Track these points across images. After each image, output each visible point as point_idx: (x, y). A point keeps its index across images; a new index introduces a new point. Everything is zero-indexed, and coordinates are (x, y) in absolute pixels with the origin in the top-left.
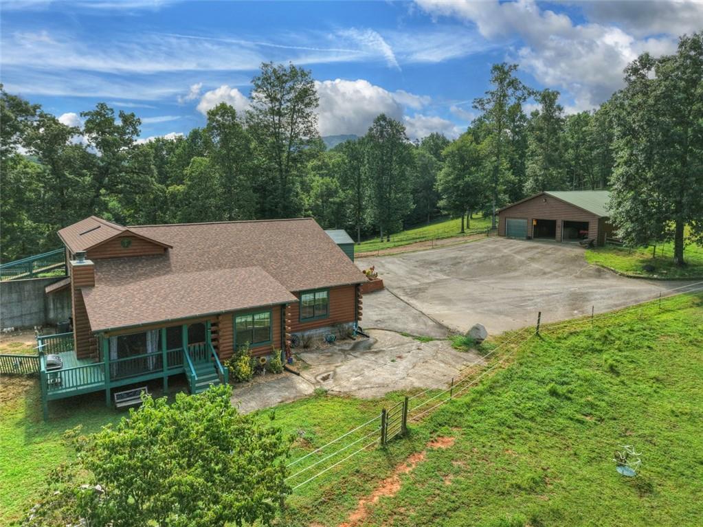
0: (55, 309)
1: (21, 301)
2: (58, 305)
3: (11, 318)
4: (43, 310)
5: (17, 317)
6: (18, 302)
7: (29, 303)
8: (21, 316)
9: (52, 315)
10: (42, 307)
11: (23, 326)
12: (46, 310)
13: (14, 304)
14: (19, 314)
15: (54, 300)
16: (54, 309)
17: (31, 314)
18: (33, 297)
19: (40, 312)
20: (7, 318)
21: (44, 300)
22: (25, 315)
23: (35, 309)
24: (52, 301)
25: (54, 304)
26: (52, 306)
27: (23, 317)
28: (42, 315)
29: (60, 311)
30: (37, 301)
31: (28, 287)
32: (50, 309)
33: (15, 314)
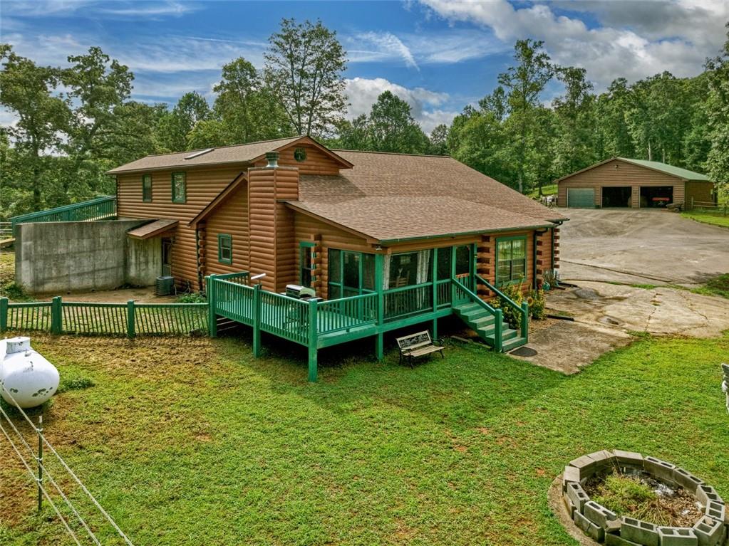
0: (138, 264)
1: (95, 251)
2: (142, 259)
3: (79, 275)
4: (122, 264)
5: (88, 273)
6: (90, 252)
7: (105, 253)
8: (93, 272)
9: (133, 272)
10: (121, 260)
11: (95, 287)
12: (126, 265)
13: (85, 254)
14: (91, 269)
15: (136, 251)
16: (136, 264)
17: (106, 269)
18: (111, 246)
19: (118, 267)
20: (74, 275)
21: (124, 251)
22: (99, 270)
23: (111, 263)
24: (133, 252)
25: (136, 258)
26: (133, 260)
27: (96, 273)
28: (121, 271)
29: (143, 267)
30: (116, 251)
31: (104, 231)
32: (131, 264)
33: (86, 269)
